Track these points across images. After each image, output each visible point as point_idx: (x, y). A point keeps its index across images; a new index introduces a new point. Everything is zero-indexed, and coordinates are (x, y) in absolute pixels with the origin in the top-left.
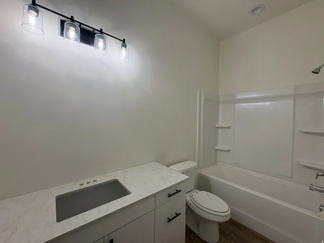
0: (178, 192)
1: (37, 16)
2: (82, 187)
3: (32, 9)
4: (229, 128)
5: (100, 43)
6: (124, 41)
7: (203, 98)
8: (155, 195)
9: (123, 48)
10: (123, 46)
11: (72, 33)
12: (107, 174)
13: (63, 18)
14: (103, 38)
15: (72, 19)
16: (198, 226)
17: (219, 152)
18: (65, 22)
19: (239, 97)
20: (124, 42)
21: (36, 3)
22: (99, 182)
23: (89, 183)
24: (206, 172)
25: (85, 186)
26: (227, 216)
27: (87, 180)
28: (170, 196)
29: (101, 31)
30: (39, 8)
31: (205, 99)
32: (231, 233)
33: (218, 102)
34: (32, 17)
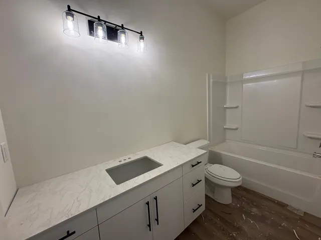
0: (199, 163)
1: (73, 20)
2: (122, 163)
3: (68, 15)
4: (237, 107)
5: (122, 38)
6: (141, 33)
7: (211, 80)
8: (182, 166)
9: (141, 40)
10: (141, 38)
11: (101, 32)
12: (138, 153)
13: (90, 18)
14: (124, 33)
15: (99, 18)
16: (214, 193)
17: (227, 131)
18: (94, 22)
19: (246, 77)
20: (142, 35)
21: (71, 8)
22: (132, 159)
23: (125, 160)
24: (217, 149)
25: (123, 162)
26: (240, 181)
27: (125, 157)
28: (193, 166)
29: (122, 27)
30: (74, 12)
31: (213, 82)
32: (242, 197)
33: (225, 84)
34: (70, 22)
